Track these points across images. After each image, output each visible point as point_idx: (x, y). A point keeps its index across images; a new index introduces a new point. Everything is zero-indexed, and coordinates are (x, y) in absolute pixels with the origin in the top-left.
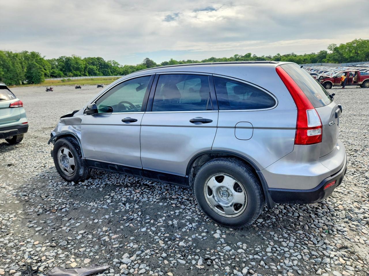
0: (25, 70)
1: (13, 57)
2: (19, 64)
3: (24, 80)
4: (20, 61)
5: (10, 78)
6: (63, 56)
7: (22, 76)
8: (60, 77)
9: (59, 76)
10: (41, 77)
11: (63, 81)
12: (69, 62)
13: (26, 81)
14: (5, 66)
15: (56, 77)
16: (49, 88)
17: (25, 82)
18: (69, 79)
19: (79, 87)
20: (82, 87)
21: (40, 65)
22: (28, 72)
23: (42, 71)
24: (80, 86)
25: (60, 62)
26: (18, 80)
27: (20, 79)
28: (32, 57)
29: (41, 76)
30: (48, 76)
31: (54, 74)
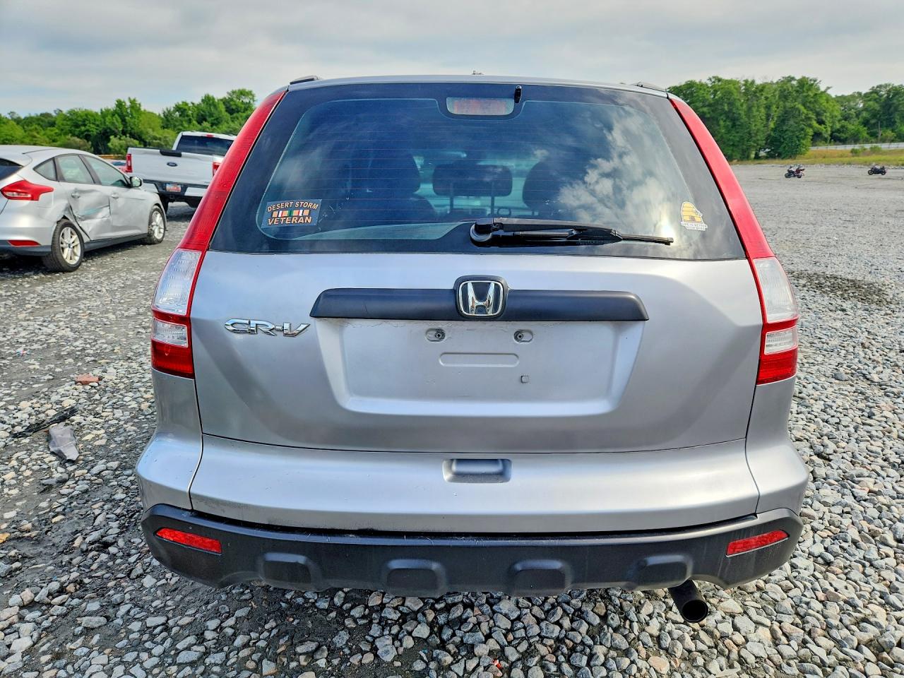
0: (772, 125)
1: (753, 92)
2: (763, 110)
3: (760, 149)
4: (765, 102)
5: (731, 143)
6: (883, 83)
7: (759, 137)
8: (856, 141)
9: (855, 139)
10: (802, 141)
11: (854, 152)
12: (895, 101)
13: (765, 149)
14: (731, 115)
15: (844, 141)
16: (794, 169)
17: (762, 153)
18: (875, 147)
19: (882, 171)
20: (890, 172)
21: (811, 110)
22: (776, 128)
23: (810, 126)
24: (883, 168)
25: (870, 100)
26: (749, 148)
27: (754, 146)
28: (797, 91)
29: (804, 139)
30: (826, 140)
31: (843, 135)
